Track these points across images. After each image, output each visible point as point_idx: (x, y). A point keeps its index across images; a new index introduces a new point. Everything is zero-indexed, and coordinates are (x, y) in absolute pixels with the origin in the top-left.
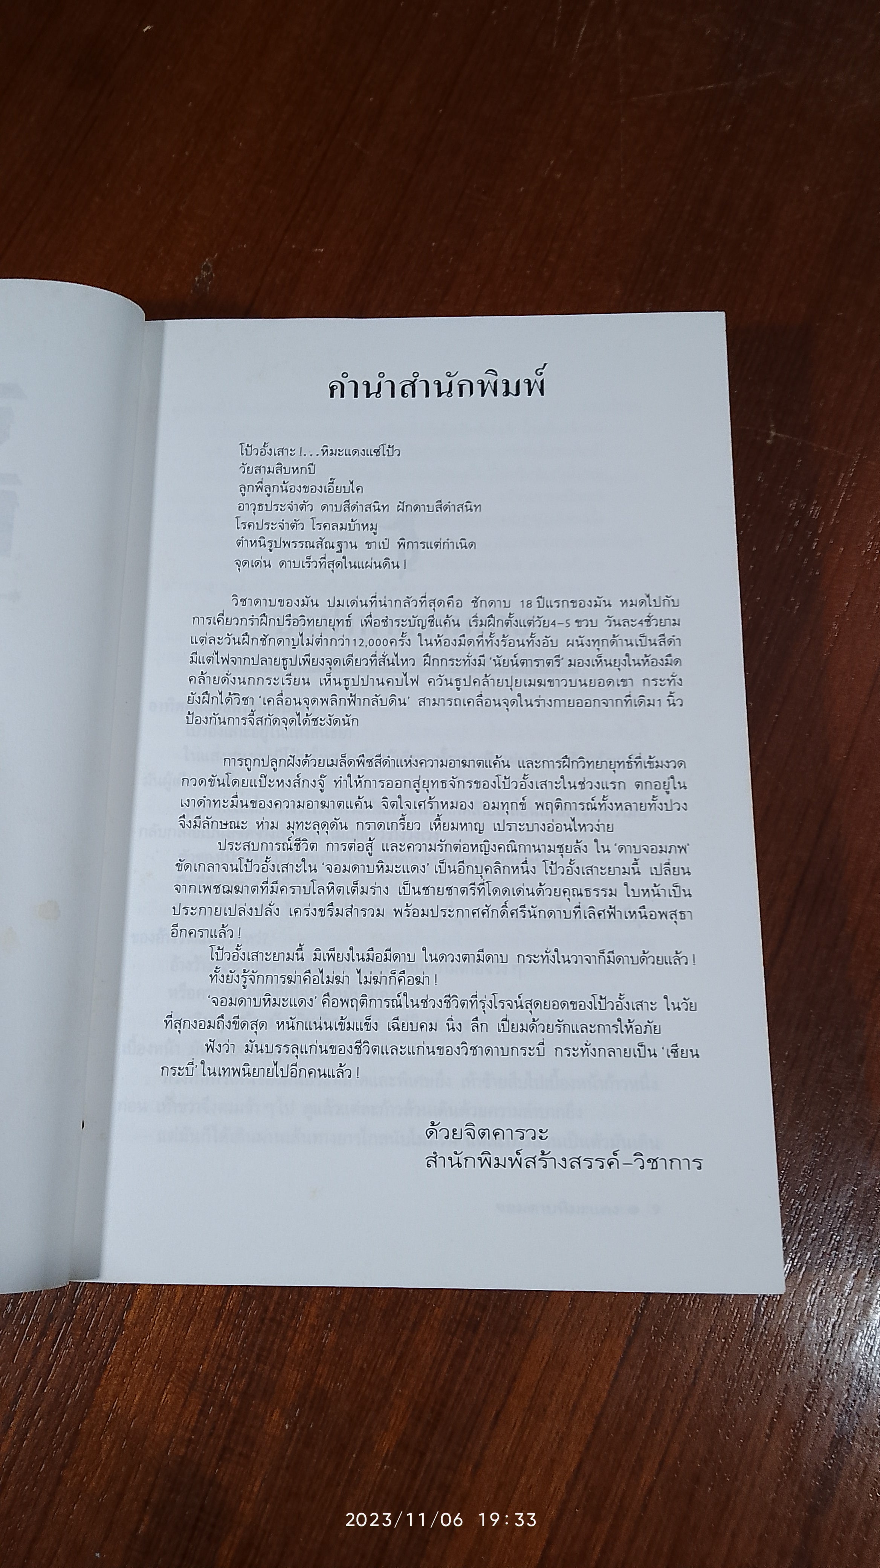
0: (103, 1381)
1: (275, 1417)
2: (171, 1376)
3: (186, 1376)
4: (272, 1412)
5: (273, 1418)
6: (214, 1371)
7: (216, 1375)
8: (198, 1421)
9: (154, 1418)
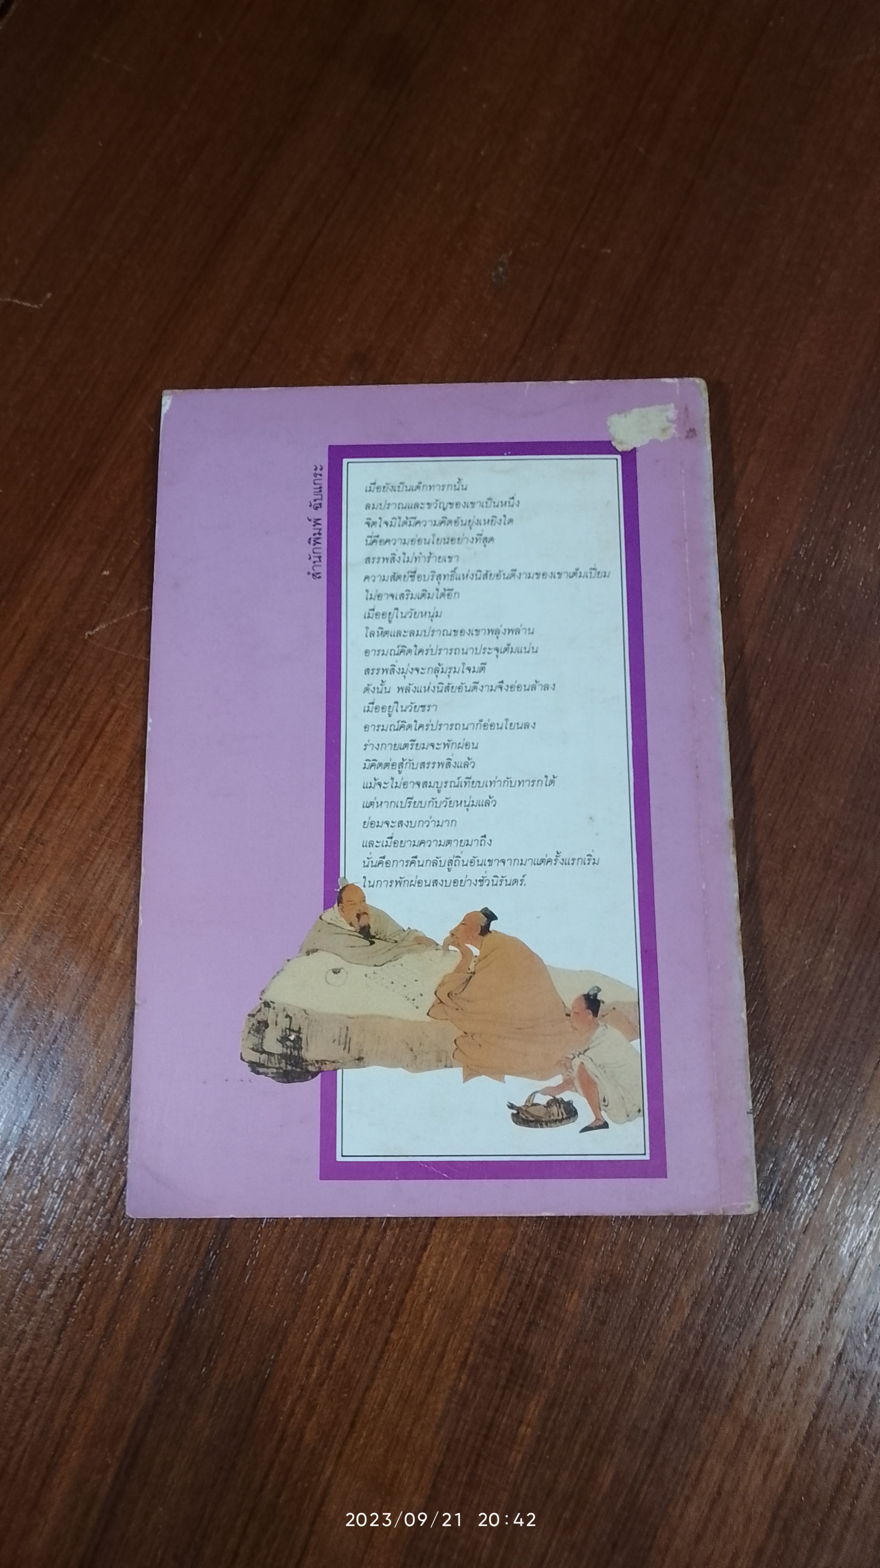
0: (425, 1258)
1: (575, 1296)
2: (483, 1257)
3: (497, 1258)
4: (573, 1293)
5: (573, 1298)
6: (521, 1255)
7: (522, 1259)
8: (507, 1297)
9: (469, 1292)
